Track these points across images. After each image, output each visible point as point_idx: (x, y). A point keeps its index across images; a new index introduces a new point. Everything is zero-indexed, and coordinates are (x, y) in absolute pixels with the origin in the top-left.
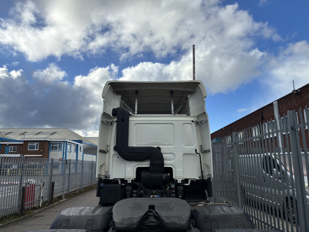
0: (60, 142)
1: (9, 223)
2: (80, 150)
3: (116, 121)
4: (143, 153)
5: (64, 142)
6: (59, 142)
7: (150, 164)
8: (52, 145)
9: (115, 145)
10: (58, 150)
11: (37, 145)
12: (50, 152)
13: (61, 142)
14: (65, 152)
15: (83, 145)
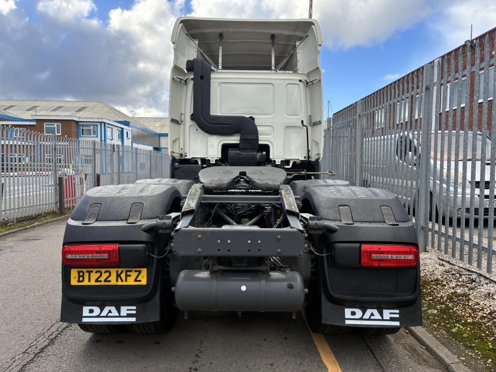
0: (94, 124)
1: (47, 222)
2: (127, 136)
3: (192, 79)
4: (230, 124)
5: (101, 122)
6: (92, 124)
7: (240, 139)
8: (81, 128)
9: (192, 112)
10: (92, 136)
11: (58, 126)
12: (80, 138)
13: (96, 124)
14: (103, 139)
15: (130, 129)
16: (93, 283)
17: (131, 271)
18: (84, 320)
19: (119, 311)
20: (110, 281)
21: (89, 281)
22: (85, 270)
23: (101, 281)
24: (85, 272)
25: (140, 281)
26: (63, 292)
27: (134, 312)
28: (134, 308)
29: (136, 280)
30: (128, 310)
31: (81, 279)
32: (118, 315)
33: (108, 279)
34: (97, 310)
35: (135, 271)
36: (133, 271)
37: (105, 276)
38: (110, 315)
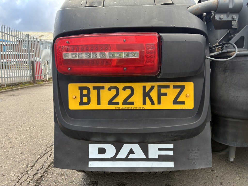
16: (104, 106)
17: (168, 87)
18: (92, 165)
19: (145, 151)
20: (132, 103)
21: (99, 103)
22: (90, 85)
23: (118, 103)
24: (91, 88)
25: (183, 103)
26: (55, 120)
27: (171, 153)
28: (171, 146)
29: (175, 102)
30: (160, 149)
31: (85, 100)
32: (145, 157)
33: (130, 100)
34: (110, 150)
35: (175, 87)
36: (171, 87)
37: (123, 95)
38: (131, 156)
